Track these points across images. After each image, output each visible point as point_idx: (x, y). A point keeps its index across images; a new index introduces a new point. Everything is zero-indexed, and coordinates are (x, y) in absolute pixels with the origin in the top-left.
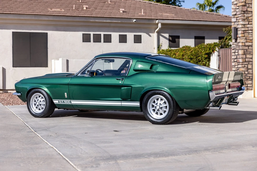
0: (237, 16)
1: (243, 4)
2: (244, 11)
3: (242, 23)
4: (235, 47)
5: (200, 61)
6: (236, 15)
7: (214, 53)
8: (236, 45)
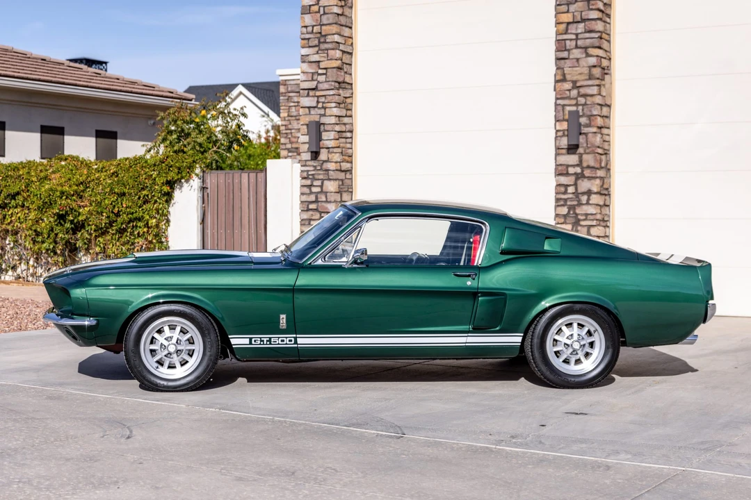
0: (318, 93)
1: (338, 63)
2: (339, 83)
3: (336, 111)
4: (310, 173)
5: (146, 202)
6: (313, 89)
7: (187, 181)
8: (315, 167)
